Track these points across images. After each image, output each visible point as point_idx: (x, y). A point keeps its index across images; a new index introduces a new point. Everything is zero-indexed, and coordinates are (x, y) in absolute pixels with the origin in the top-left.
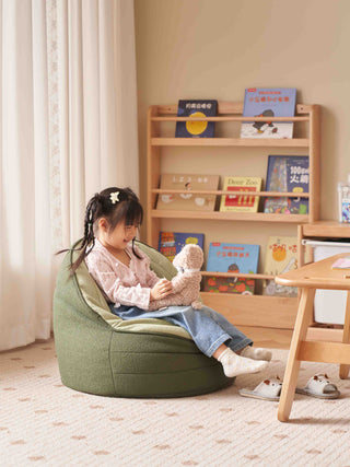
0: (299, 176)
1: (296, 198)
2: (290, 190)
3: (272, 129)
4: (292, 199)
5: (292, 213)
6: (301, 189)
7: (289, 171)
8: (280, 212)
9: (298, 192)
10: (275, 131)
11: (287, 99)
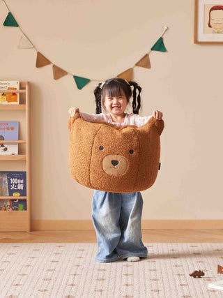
0: (17, 185)
1: (16, 200)
2: (11, 194)
3: (3, 148)
4: (12, 200)
5: (13, 210)
6: (19, 194)
7: (9, 182)
8: (5, 210)
9: (16, 196)
10: (6, 150)
11: (12, 129)
